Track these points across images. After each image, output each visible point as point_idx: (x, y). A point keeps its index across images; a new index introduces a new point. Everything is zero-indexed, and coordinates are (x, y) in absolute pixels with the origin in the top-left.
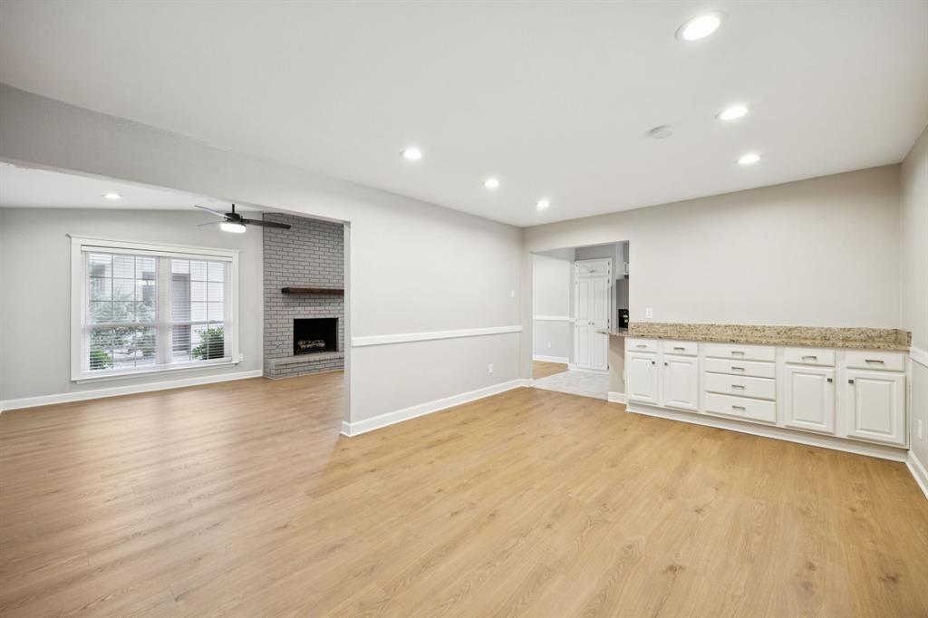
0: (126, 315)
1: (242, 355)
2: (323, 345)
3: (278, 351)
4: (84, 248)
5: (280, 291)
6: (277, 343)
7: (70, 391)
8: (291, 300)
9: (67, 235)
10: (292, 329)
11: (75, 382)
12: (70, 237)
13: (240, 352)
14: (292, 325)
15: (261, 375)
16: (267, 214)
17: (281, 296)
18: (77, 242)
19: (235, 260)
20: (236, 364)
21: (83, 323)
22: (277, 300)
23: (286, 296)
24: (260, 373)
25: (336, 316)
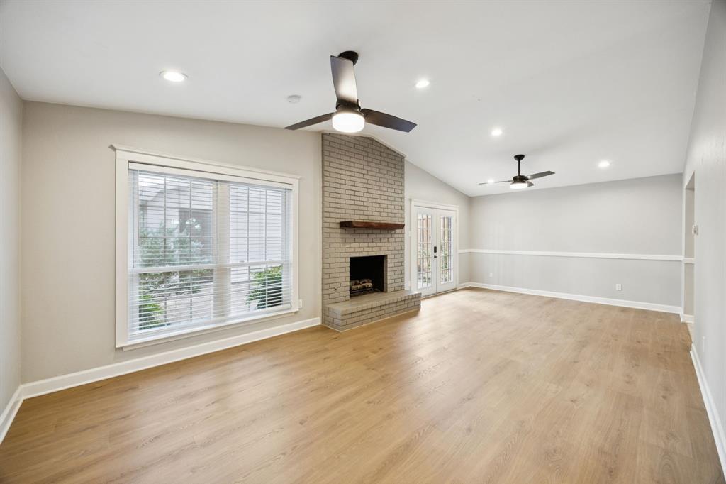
0: (173, 252)
1: (301, 301)
2: (370, 285)
3: (336, 295)
4: (133, 166)
5: (339, 225)
6: (336, 286)
7: (115, 361)
8: (348, 236)
9: (112, 147)
10: (348, 269)
11: (122, 348)
12: (115, 150)
13: (299, 298)
14: (348, 264)
15: (319, 323)
16: (326, 134)
17: (339, 230)
18: (123, 157)
19: (295, 189)
20: (296, 312)
21: (130, 268)
22: (335, 235)
23: (344, 231)
24: (317, 321)
25: (386, 253)
